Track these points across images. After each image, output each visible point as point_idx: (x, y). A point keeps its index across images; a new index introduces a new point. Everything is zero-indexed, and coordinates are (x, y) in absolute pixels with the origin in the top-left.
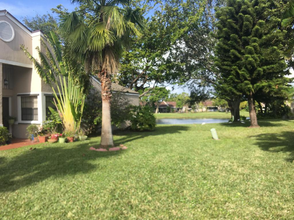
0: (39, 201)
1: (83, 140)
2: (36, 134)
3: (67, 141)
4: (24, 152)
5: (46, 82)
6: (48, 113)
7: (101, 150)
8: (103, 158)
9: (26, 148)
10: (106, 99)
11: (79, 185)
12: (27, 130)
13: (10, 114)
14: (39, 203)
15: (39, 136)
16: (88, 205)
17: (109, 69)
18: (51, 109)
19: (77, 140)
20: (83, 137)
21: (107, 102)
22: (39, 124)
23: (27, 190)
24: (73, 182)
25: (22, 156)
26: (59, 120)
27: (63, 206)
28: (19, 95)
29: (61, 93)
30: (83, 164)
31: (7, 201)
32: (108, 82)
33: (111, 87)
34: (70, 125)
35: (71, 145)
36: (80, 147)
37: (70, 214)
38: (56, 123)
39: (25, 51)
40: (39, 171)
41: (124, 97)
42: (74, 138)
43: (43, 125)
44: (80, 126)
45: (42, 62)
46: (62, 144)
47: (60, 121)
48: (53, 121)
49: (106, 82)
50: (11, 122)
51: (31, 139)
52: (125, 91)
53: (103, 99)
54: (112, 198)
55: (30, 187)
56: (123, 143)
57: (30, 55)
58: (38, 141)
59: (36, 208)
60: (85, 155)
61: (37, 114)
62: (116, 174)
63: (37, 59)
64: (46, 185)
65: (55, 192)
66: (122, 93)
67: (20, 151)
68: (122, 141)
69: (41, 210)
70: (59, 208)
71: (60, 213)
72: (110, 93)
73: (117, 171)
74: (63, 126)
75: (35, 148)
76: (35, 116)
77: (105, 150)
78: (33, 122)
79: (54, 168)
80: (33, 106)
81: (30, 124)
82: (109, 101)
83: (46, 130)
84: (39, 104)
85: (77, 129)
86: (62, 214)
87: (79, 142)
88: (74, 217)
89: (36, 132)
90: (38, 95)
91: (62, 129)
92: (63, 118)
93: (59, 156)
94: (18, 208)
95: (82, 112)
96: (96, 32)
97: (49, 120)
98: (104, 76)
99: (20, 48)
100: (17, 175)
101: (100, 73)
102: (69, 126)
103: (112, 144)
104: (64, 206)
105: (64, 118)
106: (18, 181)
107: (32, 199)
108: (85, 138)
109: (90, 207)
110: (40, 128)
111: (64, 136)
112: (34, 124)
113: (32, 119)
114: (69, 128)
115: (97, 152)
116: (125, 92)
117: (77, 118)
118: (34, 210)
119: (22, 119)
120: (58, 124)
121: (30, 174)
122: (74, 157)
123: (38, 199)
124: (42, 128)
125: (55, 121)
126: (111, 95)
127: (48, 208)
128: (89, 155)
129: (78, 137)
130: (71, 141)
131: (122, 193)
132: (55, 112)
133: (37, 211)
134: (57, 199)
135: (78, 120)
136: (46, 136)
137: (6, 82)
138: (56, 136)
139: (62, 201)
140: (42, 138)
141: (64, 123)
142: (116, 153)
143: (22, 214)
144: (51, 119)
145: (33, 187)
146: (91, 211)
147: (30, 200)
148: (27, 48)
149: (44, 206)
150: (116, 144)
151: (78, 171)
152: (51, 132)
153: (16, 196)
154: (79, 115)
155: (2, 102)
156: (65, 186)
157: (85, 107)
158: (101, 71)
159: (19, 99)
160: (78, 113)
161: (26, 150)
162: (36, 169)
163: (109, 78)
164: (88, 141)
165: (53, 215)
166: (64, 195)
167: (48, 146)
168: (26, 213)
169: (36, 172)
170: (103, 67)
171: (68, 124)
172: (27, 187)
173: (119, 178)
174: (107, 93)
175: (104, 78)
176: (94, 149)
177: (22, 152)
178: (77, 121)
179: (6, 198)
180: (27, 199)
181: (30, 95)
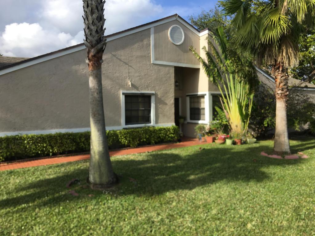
0: (216, 205)
1: (251, 143)
2: (204, 134)
3: (234, 143)
4: (194, 151)
5: (212, 82)
6: (215, 113)
7: (275, 156)
8: (279, 167)
9: (196, 148)
10: (281, 97)
11: (255, 194)
12: (195, 129)
13: (180, 114)
14: (216, 206)
15: (206, 136)
16: (269, 220)
17: (286, 62)
18: (217, 109)
19: (245, 143)
20: (251, 140)
21: (283, 102)
22: (206, 124)
23: (203, 191)
24: (248, 190)
25: (193, 155)
26: (225, 120)
27: (240, 215)
28: (188, 96)
29: (228, 91)
30: (255, 171)
31: (187, 199)
32: (284, 78)
33: (287, 83)
34: (237, 126)
35: (239, 148)
36: (249, 151)
37: (249, 226)
38: (222, 123)
39: (193, 53)
40: (211, 172)
41: (301, 93)
42: (241, 140)
43: (210, 125)
44: (247, 128)
45: (209, 62)
46: (229, 146)
47: (227, 121)
48: (220, 121)
49: (281, 78)
50: (181, 121)
51: (200, 139)
52: (303, 85)
53: (277, 98)
54: (297, 217)
55: (205, 188)
56: (302, 150)
57: (198, 55)
58: (205, 141)
59: (214, 212)
60: (257, 161)
61: (204, 114)
62: (298, 188)
63: (204, 59)
64: (220, 188)
65: (230, 197)
66: (300, 89)
67: (191, 150)
68: (301, 148)
69: (219, 215)
70: (237, 217)
71: (239, 222)
72: (285, 90)
73: (299, 185)
74: (229, 127)
75: (204, 148)
76: (202, 116)
77: (279, 157)
78: (200, 122)
79: (225, 171)
80: (200, 106)
81: (198, 124)
82: (284, 100)
83: (213, 131)
84: (206, 104)
85: (244, 131)
86: (242, 223)
87: (247, 145)
88: (254, 230)
89: (203, 132)
90: (206, 95)
91: (229, 130)
92: (229, 118)
93: (228, 158)
94: (197, 208)
95: (250, 113)
96: (269, 20)
97: (216, 120)
98: (279, 71)
99: (189, 50)
100: (192, 174)
101: (274, 68)
102: (235, 127)
103: (289, 151)
104: (242, 215)
105: (231, 118)
106: (193, 180)
107: (208, 201)
108: (254, 142)
109: (271, 222)
110: (207, 128)
111: (231, 138)
112: (202, 124)
113: (199, 119)
114: (236, 129)
115: (269, 158)
116: (303, 88)
117: (245, 119)
118: (212, 213)
119: (191, 119)
120: (225, 124)
121: (203, 174)
122: (244, 162)
123: (215, 203)
124: (209, 128)
125: (222, 121)
126: (288, 93)
127: (225, 214)
128: (261, 162)
129: (246, 140)
130: (239, 144)
131: (309, 214)
132: (222, 112)
133: (215, 215)
134: (234, 206)
135: (246, 121)
136: (214, 136)
137: (177, 84)
138: (223, 137)
139: (239, 209)
140: (209, 138)
141: (230, 123)
142: (294, 162)
143: (202, 215)
144: (217, 120)
145: (208, 188)
146: (273, 227)
147: (207, 202)
148: (196, 49)
149: (221, 210)
150: (294, 150)
151: (251, 178)
152: (218, 132)
153: (193, 195)
154: (247, 115)
155: (174, 103)
156: (240, 193)
157: (254, 107)
158: (275, 66)
159: (188, 99)
160: (246, 113)
161: (196, 150)
162: (208, 170)
163: (285, 73)
164: (257, 145)
165: (232, 223)
166: (240, 202)
167: (215, 147)
168: (206, 215)
169: (208, 173)
170: (279, 60)
171: (235, 125)
172: (203, 187)
173: (303, 194)
174: (282, 90)
175: (279, 73)
176: (266, 155)
177: (192, 151)
178: (244, 122)
179: (186, 195)
180: (204, 200)
181: (198, 95)
